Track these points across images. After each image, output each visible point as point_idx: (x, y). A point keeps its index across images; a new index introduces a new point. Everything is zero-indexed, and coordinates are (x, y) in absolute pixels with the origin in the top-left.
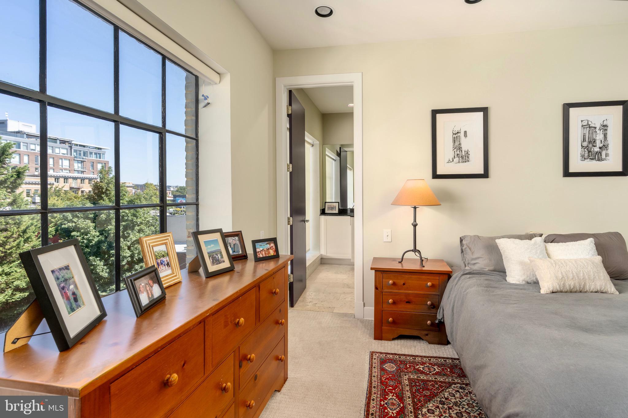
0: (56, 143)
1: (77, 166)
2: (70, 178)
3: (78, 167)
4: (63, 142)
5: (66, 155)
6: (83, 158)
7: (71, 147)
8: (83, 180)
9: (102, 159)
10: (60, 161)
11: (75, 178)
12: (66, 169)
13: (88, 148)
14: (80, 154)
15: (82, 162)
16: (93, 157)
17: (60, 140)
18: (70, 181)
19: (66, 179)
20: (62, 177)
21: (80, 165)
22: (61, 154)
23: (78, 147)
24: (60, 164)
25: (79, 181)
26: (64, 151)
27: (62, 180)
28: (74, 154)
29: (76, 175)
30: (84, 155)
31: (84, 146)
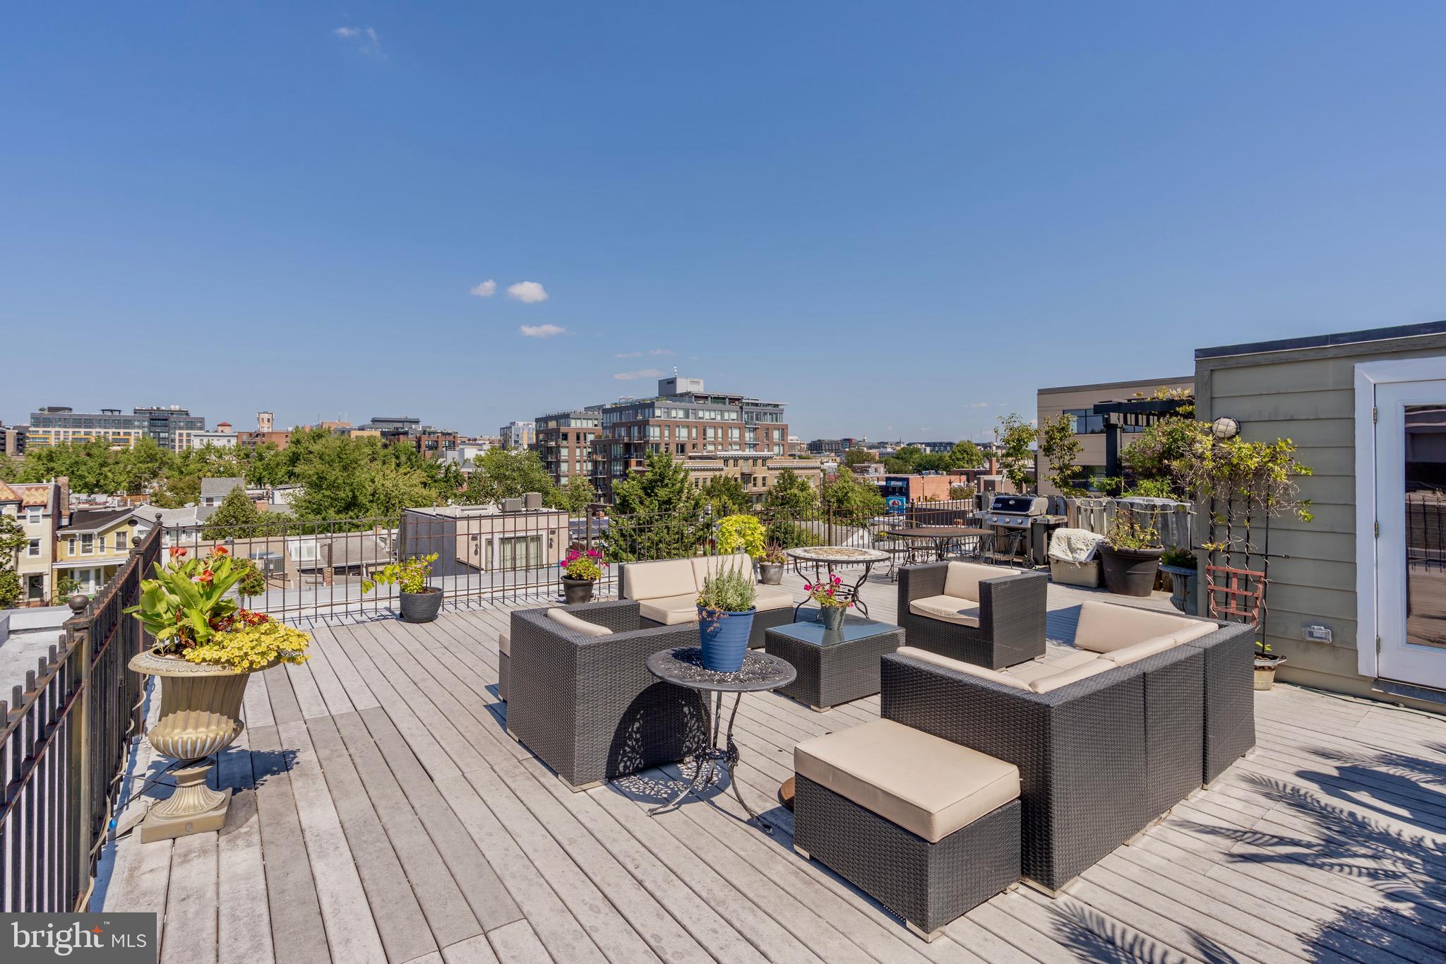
0: (724, 403)
1: (749, 436)
2: (741, 458)
3: (750, 438)
4: (732, 400)
5: (736, 421)
6: (755, 424)
7: (741, 408)
8: (755, 459)
9: (778, 423)
10: (730, 431)
11: (746, 459)
12: (736, 443)
13: (762, 408)
14: (752, 419)
15: (755, 429)
16: (768, 421)
17: (730, 399)
18: (741, 462)
19: (736, 459)
20: (732, 458)
21: (752, 435)
22: (730, 421)
23: (750, 407)
24: (730, 436)
25: (751, 462)
26: (734, 416)
27: (731, 462)
28: (745, 416)
29: (749, 452)
30: (757, 419)
31: (757, 405)
